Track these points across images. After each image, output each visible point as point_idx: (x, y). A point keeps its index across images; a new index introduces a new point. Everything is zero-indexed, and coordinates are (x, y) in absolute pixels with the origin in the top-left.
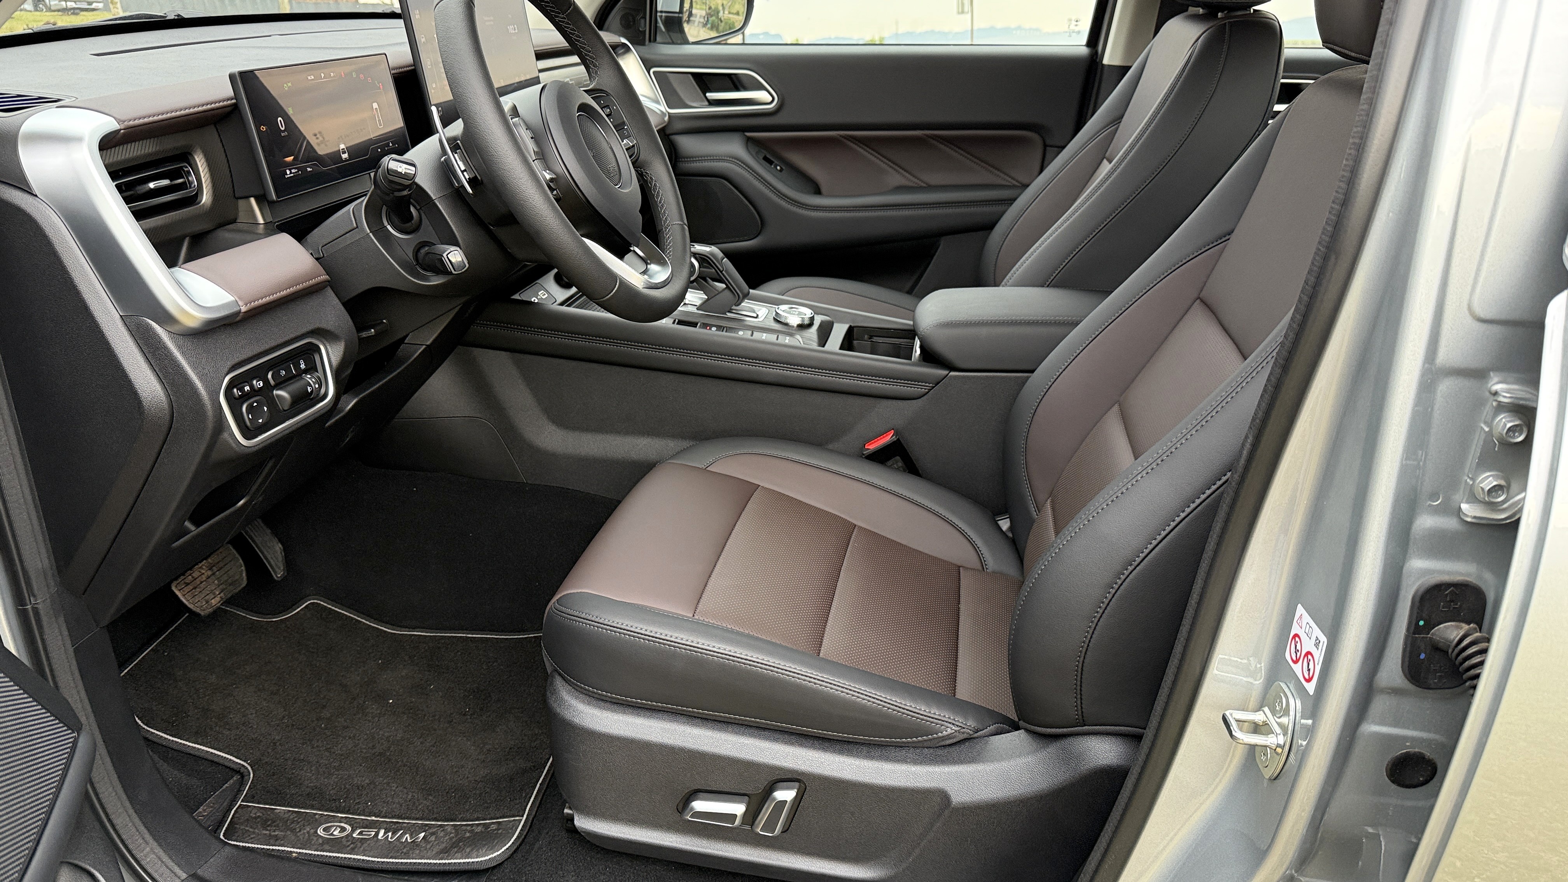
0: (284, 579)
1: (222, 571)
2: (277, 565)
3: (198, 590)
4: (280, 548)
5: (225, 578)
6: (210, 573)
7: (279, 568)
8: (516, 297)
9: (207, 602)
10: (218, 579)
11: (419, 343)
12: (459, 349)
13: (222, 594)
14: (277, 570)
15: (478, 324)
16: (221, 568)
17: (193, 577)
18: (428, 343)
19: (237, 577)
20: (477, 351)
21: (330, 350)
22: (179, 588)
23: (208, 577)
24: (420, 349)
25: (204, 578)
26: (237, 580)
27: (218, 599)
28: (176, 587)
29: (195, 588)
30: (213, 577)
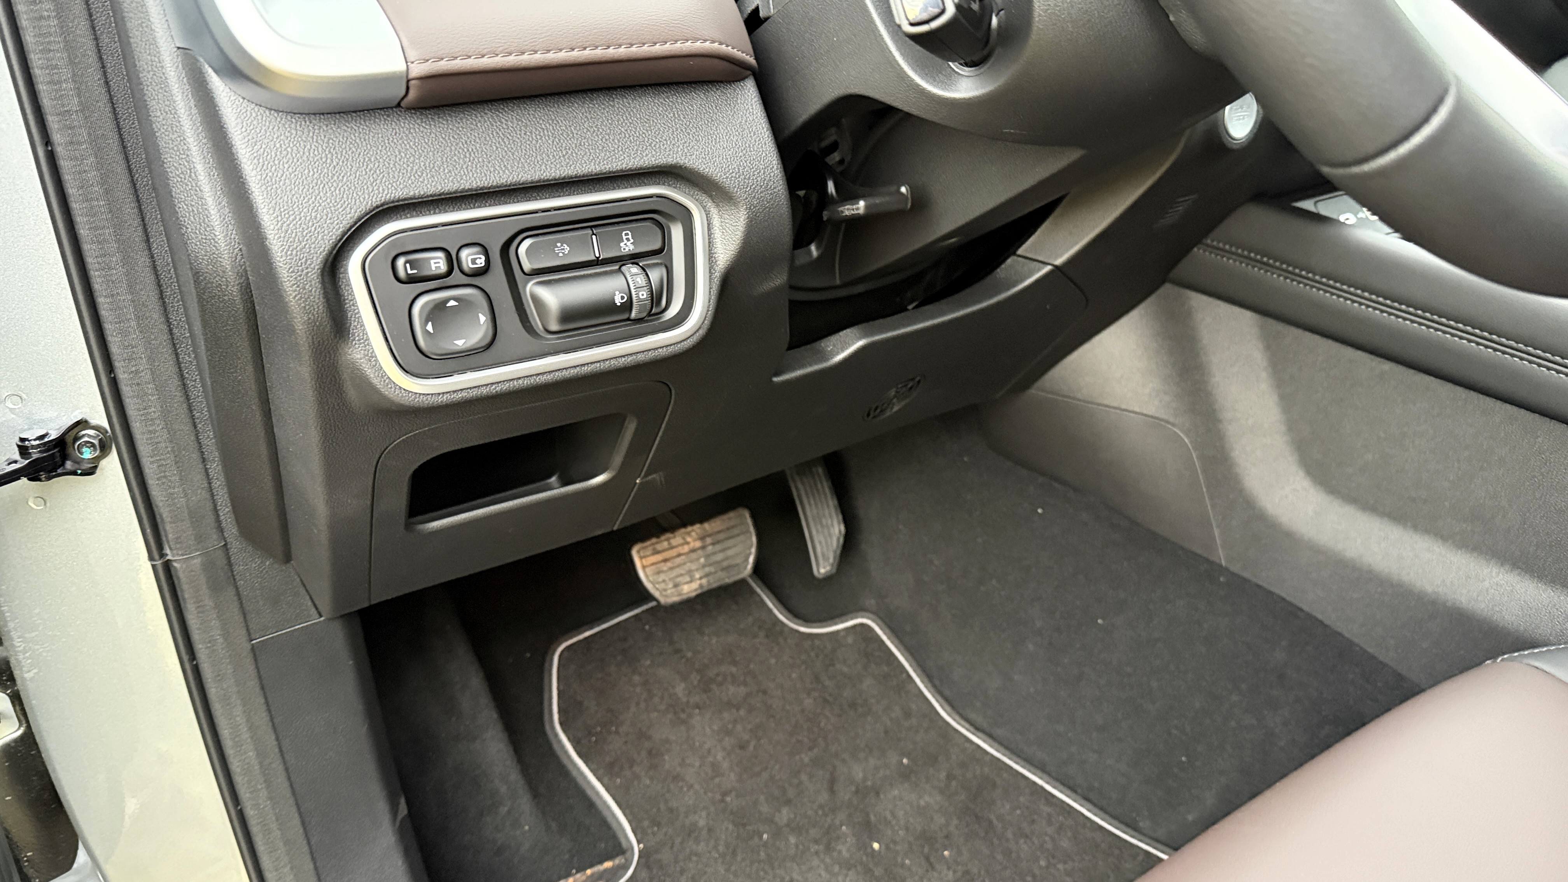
0: (828, 579)
1: (718, 547)
2: (823, 555)
3: (669, 564)
4: (840, 531)
5: (719, 557)
6: (698, 544)
7: (826, 558)
8: (1307, 205)
9: (676, 586)
10: (707, 557)
11: (1040, 258)
12: (1167, 289)
13: (704, 581)
14: (821, 561)
15: (1208, 246)
16: (718, 542)
17: (669, 544)
18: (1059, 262)
19: (738, 561)
20: (1198, 300)
21: (716, 221)
22: (642, 554)
23: (693, 551)
24: (1039, 270)
25: (686, 549)
26: (737, 565)
27: (695, 585)
28: (638, 552)
29: (665, 561)
30: (700, 552)
